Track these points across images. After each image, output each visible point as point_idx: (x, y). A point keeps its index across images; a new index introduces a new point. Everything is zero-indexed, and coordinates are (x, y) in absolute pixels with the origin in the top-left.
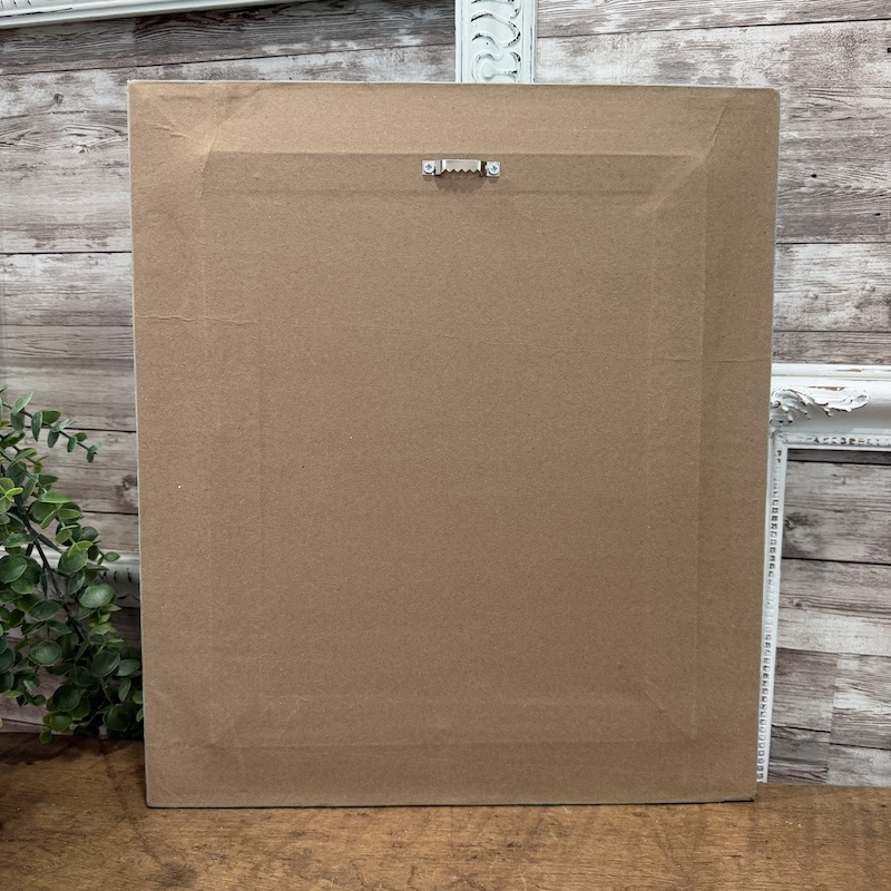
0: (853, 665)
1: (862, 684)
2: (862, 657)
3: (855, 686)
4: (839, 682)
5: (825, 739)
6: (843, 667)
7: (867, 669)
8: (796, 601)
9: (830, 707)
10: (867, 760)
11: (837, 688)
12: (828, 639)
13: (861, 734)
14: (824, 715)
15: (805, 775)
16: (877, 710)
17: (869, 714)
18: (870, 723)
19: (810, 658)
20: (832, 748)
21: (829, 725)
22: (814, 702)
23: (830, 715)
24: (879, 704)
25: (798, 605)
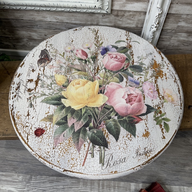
0: (185, 16)
1: (186, 20)
2: (188, 15)
3: (184, 21)
4: (180, 20)
5: (174, 31)
6: (183, 17)
7: (188, 17)
8: (177, 2)
9: (177, 25)
10: (181, 35)
11: (180, 21)
12: (181, 11)
13: (182, 30)
14: (175, 27)
15: (168, 38)
16: (186, 26)
17: (185, 26)
18: (184, 28)
19: (176, 15)
20: (174, 33)
21: (176, 29)
22: (174, 24)
23: (176, 27)
24: (187, 24)
25: (177, 3)
